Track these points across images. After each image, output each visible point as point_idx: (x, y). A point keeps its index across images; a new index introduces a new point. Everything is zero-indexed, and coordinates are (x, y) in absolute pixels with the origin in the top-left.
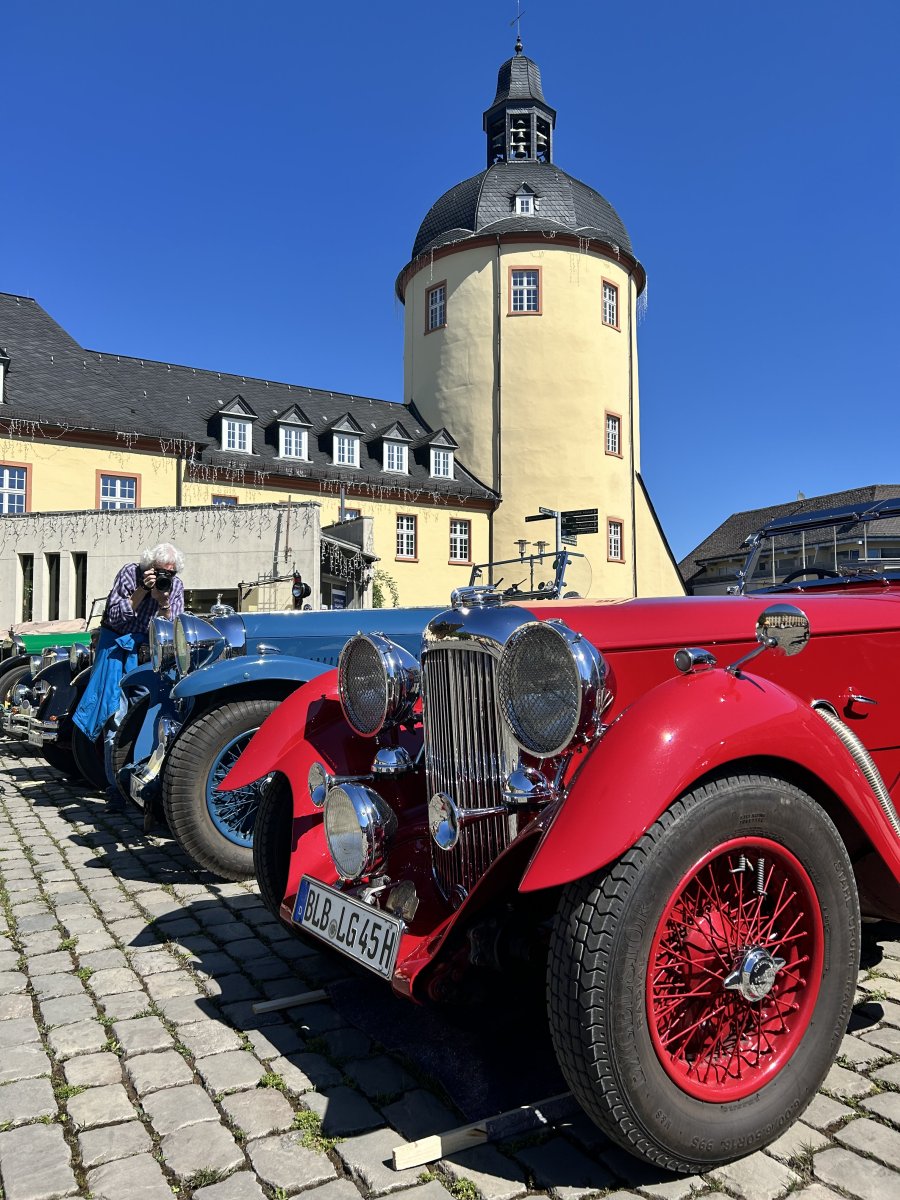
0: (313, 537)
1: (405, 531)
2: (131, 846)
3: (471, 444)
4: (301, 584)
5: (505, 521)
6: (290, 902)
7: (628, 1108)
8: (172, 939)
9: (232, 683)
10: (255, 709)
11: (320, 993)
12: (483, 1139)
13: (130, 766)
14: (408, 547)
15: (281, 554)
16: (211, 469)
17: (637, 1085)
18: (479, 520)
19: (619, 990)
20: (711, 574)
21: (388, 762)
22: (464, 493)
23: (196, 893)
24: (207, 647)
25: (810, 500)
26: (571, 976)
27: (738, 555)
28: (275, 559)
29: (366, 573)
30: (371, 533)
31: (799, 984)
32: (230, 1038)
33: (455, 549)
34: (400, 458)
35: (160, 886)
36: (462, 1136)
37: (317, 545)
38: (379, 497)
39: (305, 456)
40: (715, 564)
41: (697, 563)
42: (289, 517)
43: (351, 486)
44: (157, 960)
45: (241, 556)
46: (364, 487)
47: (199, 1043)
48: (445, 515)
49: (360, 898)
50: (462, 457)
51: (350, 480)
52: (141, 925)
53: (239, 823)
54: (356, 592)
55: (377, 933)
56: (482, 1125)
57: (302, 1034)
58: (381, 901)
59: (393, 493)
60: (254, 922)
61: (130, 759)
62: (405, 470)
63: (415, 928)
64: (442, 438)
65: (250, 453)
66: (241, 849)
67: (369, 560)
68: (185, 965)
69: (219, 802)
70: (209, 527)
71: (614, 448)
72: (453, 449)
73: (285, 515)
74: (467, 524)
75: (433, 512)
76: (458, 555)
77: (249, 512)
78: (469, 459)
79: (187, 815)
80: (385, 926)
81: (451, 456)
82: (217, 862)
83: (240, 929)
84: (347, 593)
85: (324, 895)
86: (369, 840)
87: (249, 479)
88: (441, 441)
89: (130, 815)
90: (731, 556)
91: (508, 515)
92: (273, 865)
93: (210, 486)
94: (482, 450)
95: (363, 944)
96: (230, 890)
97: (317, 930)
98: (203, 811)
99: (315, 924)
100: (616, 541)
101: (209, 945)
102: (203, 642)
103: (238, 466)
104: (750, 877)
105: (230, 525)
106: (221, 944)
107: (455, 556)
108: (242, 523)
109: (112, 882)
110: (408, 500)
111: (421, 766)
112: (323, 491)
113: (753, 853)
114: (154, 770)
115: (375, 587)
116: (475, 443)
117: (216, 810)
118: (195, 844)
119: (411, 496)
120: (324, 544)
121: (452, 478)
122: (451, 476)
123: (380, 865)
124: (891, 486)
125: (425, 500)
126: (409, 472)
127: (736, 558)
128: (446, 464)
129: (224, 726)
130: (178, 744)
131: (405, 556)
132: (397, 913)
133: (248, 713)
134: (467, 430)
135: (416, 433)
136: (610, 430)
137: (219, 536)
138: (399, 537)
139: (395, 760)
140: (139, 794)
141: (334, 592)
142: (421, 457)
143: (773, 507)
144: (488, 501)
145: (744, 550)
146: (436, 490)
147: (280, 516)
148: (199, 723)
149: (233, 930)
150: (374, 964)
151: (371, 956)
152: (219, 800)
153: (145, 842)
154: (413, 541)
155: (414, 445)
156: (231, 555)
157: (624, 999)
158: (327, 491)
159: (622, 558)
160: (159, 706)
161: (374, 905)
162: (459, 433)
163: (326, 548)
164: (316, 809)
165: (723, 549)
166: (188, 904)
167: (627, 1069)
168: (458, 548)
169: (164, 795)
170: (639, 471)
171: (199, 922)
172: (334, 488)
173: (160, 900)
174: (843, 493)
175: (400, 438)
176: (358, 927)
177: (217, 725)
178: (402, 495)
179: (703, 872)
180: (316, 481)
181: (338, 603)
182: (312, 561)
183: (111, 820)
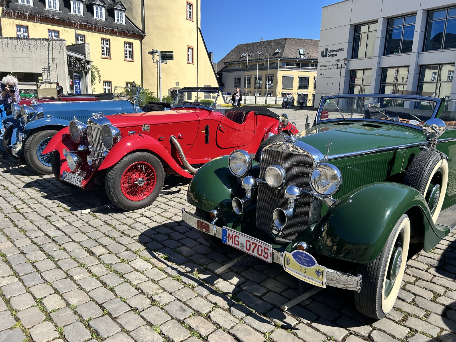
0: (64, 54)
1: (105, 46)
2: (14, 167)
3: (132, 10)
4: (59, 86)
5: (147, 44)
6: (61, 176)
7: (117, 201)
8: (33, 187)
9: (41, 126)
10: (48, 132)
11: (70, 194)
12: (98, 210)
13: (10, 146)
14: (107, 53)
15: (51, 60)
16: (15, 12)
17: (119, 197)
18: (136, 43)
19: (115, 184)
20: (229, 68)
21: (81, 148)
22: (130, 31)
23: (37, 178)
24: (32, 114)
25: (265, 41)
26: (108, 183)
27: (238, 61)
28: (48, 62)
29: (88, 67)
30: (89, 50)
31: (152, 185)
32: (51, 201)
33: (127, 55)
34: (101, 13)
35: (26, 176)
36: (94, 209)
37: (66, 57)
38: (93, 30)
39: (58, 9)
40: (231, 64)
41: (224, 63)
42: (53, 45)
43: (80, 24)
44: (29, 190)
45: (34, 59)
46: (86, 25)
47: (44, 202)
48: (122, 40)
49: (75, 174)
50: (128, 15)
51: (79, 21)
52: (24, 184)
53: (47, 161)
54: (84, 74)
55: (78, 179)
56: (98, 208)
57: (66, 200)
58: (79, 175)
59: (98, 29)
60: (53, 183)
61: (10, 143)
62: (104, 19)
63: (85, 179)
64: (119, 6)
65: (32, 6)
66: (49, 167)
67: (88, 62)
68: (37, 191)
69: (40, 156)
70: (18, 47)
71: (190, 17)
72: (125, 11)
73: (51, 43)
74: (131, 44)
75: (117, 38)
76: (128, 57)
77: (35, 42)
78: (132, 16)
79: (32, 159)
80: (79, 178)
81: (124, 14)
82: (42, 170)
83: (50, 184)
84: (80, 75)
85: (68, 174)
86: (76, 163)
87: (33, 18)
88: (119, 7)
89: (10, 159)
90: (237, 61)
91: (149, 42)
92: (57, 170)
93: (15, 20)
94: (137, 12)
95: (76, 182)
96: (46, 177)
97: (67, 180)
98: (36, 158)
99: (66, 179)
100: (190, 55)
101: (42, 187)
102: (30, 113)
103: (27, 12)
104: (141, 168)
105: (27, 46)
106: (46, 187)
107: (127, 57)
108: (32, 46)
109: (12, 176)
110: (106, 32)
111: (89, 149)
112: (67, 26)
113: (142, 164)
114: (19, 147)
115: (92, 72)
116: (134, 9)
117: (40, 158)
118: (35, 166)
119: (107, 30)
120: (69, 57)
121: (125, 24)
122: (124, 23)
123: (79, 168)
124: (292, 39)
125: (113, 33)
126: (106, 20)
127: (238, 62)
128: (122, 17)
129: (40, 137)
130: (27, 141)
131: (105, 56)
132: (82, 176)
133: (46, 133)
134: (130, 3)
135: (108, 2)
136: (189, 9)
137: (23, 50)
138: (103, 48)
139: (83, 148)
140: (16, 154)
141: (75, 74)
142: (110, 13)
143: (252, 43)
144: (140, 36)
145: (241, 59)
146: (117, 29)
147: (49, 44)
148: (33, 136)
149: (47, 185)
150: (78, 185)
151: (77, 183)
152: (40, 155)
153: (18, 166)
154: (109, 49)
155: (107, 8)
156: (29, 59)
157: (116, 185)
158: (69, 26)
159: (193, 62)
160: (17, 128)
161: (78, 175)
162: (127, 3)
163: (70, 58)
164: (66, 158)
165: (234, 58)
166: (35, 180)
167: (117, 195)
168: (128, 54)
169: (25, 154)
170: (200, 27)
171: (39, 183)
172: (72, 25)
173: (27, 179)
174: (276, 40)
175: (101, 4)
176: (75, 179)
177: (38, 137)
178: (103, 30)
179: (132, 167)
180: (64, 21)
181: (77, 79)
182: (64, 63)
183: (5, 161)
